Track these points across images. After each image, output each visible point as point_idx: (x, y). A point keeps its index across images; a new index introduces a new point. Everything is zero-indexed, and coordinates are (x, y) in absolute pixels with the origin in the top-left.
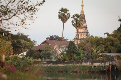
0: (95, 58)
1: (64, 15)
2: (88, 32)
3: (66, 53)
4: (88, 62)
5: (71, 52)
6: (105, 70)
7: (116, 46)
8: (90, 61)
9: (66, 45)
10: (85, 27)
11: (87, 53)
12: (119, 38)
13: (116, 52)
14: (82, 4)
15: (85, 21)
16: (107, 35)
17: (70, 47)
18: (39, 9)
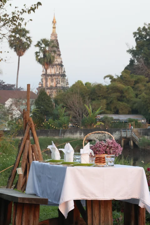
0: (91, 125)
1: (20, 41)
2: (64, 74)
4: (76, 132)
5: (41, 113)
7: (128, 101)
8: (81, 130)
10: (59, 65)
11: (75, 114)
12: (132, 85)
13: (128, 112)
14: (54, 20)
15: (58, 53)
16: (110, 80)
17: (40, 103)
18: (29, 20)
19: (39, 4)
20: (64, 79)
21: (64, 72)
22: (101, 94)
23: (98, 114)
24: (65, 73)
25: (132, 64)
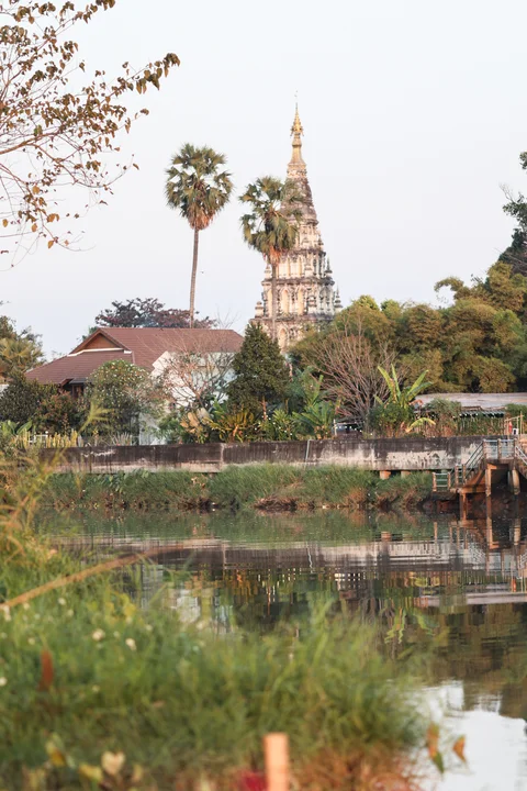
0: (396, 425)
1: (198, 185)
2: (328, 278)
3: (226, 397)
4: (354, 447)
5: (253, 393)
6: (458, 495)
7: (506, 354)
8: (369, 441)
9: (222, 350)
10: (311, 251)
11: (349, 395)
12: (518, 307)
13: (506, 385)
14: (295, 124)
15: (310, 217)
16: (454, 293)
17: (248, 363)
18: (140, 114)
19: (171, 59)
20: (328, 290)
21: (329, 271)
22: (426, 336)
23: (420, 394)
24: (329, 274)
25: (520, 246)
